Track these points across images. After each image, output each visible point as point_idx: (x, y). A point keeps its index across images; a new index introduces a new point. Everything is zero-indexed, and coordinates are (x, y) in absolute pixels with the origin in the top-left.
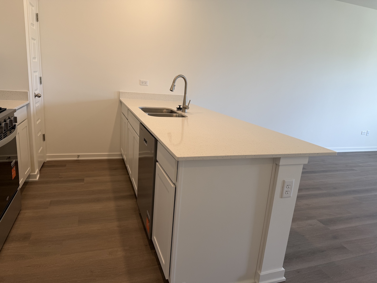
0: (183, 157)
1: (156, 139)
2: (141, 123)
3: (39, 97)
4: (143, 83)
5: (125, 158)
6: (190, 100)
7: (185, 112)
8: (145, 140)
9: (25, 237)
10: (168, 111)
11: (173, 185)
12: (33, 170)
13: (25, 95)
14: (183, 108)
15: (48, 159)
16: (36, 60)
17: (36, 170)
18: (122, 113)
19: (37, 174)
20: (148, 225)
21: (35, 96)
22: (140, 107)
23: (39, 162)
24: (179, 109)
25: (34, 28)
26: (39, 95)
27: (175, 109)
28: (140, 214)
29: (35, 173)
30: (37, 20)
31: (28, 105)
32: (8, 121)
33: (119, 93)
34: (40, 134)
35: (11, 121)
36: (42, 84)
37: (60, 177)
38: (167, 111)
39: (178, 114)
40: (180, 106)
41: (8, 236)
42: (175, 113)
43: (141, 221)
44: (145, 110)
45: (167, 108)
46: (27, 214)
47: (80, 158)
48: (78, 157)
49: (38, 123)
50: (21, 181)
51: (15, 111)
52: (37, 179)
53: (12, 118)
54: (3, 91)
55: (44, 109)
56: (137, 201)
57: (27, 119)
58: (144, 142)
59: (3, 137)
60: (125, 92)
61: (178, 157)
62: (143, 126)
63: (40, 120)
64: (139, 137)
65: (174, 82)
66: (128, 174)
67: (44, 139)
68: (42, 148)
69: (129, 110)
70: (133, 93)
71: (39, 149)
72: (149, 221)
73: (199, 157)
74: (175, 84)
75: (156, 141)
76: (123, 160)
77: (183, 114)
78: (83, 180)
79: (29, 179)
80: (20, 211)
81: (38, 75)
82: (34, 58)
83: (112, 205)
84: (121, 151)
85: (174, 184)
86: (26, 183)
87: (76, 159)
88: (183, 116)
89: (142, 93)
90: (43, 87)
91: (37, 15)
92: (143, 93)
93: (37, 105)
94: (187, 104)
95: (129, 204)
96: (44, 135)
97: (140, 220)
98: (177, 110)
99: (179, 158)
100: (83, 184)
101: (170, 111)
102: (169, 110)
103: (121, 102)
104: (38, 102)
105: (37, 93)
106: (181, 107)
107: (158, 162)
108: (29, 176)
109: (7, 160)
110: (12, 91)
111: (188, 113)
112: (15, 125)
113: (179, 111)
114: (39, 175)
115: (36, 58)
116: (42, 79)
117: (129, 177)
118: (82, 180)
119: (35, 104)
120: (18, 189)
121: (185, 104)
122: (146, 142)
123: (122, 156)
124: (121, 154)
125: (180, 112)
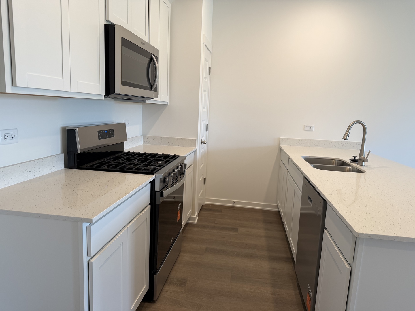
0: (366, 233)
1: (325, 200)
2: (305, 177)
3: (205, 143)
4: (308, 129)
5: (281, 210)
6: (370, 151)
7: (362, 165)
8: (309, 198)
9: (182, 283)
10: (338, 163)
11: (347, 266)
12: (193, 213)
13: (193, 142)
14: (359, 160)
15: (206, 202)
16: (205, 110)
17: (196, 212)
18: (281, 161)
19: (196, 217)
20: (308, 303)
21: (202, 143)
22: (303, 156)
23: (199, 204)
24: (354, 160)
25: (207, 80)
26: (205, 141)
27: (348, 160)
28: (298, 284)
29: (194, 216)
30: (209, 73)
31: (195, 152)
32: (180, 167)
33: (280, 139)
34: (202, 178)
35: (182, 168)
36: (208, 131)
37: (215, 222)
38: (337, 161)
39: (352, 167)
40: (355, 157)
41: (168, 277)
42: (348, 165)
43: (299, 294)
44: (309, 160)
45: (336, 158)
46: (185, 257)
47: (235, 205)
48: (233, 204)
49: (201, 167)
50: (184, 223)
51: (185, 158)
52: (196, 222)
53: (183, 165)
54: (178, 138)
55: (207, 154)
56: (294, 267)
57: (193, 164)
58: (308, 200)
59: (175, 182)
60: (286, 139)
61: (358, 232)
62: (307, 181)
63: (203, 165)
64: (302, 193)
65: (349, 128)
66: (284, 230)
67: (205, 183)
68: (202, 191)
69: (289, 159)
70: (295, 139)
71: (200, 192)
72: (311, 299)
73: (389, 237)
74: (351, 131)
75: (325, 203)
76: (279, 213)
77: (360, 167)
78: (238, 229)
79: (189, 221)
80: (180, 253)
81: (205, 123)
82: (204, 108)
83: (265, 266)
84: (277, 203)
85: (349, 264)
86: (187, 224)
87: (231, 205)
88: (359, 171)
89: (305, 139)
90: (208, 133)
91: (210, 68)
92: (307, 140)
93: (203, 150)
94: (365, 155)
95: (285, 268)
96: (205, 179)
97: (298, 292)
98: (350, 162)
99: (359, 234)
100: (237, 234)
101: (341, 162)
102: (339, 161)
103: (281, 149)
104: (203, 148)
105: (203, 139)
106: (357, 158)
107: (326, 229)
108: (190, 218)
109: (173, 200)
110: (184, 139)
111: (366, 166)
112: (184, 171)
113: (354, 163)
114: (197, 218)
115: (206, 108)
116: (208, 127)
117: (286, 235)
118: (236, 230)
119: (201, 149)
120: (181, 231)
121: (362, 155)
122: (311, 201)
123: (278, 208)
124: (277, 205)
125: (355, 165)
